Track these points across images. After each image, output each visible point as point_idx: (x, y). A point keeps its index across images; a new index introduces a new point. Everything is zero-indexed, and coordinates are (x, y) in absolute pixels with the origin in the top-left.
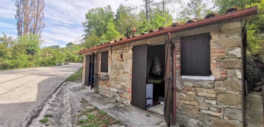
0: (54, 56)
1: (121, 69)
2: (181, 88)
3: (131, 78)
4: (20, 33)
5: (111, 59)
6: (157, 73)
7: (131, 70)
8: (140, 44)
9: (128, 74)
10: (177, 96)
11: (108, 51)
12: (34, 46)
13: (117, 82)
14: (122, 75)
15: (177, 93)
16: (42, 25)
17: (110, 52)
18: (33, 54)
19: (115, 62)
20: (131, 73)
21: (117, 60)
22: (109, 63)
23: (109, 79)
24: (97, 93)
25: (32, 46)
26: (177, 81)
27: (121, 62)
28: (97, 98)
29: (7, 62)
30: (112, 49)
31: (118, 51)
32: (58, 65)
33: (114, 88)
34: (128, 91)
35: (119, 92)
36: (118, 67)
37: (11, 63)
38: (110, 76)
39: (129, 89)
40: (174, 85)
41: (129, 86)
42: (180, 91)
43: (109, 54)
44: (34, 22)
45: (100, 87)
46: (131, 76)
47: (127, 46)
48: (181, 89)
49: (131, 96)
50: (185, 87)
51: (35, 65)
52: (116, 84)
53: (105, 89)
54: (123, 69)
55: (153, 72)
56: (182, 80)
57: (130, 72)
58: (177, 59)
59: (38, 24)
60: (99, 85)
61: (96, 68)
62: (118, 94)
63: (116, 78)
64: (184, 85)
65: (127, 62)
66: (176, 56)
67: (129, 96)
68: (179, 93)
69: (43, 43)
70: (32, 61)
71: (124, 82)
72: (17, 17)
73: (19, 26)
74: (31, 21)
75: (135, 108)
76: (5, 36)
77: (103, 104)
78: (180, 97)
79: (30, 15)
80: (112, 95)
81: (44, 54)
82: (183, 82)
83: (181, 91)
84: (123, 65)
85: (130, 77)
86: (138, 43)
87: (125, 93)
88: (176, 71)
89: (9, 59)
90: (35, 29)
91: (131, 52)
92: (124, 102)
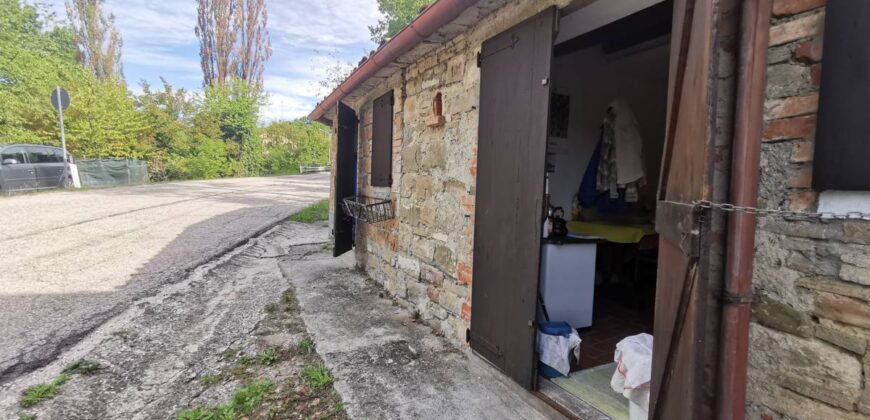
0: (302, 145)
1: (435, 167)
2: (810, 299)
3: (472, 213)
4: (208, 79)
5: (403, 124)
6: (622, 191)
7: (472, 173)
8: (517, 21)
9: (459, 195)
10: (757, 356)
11: (393, 91)
12: (240, 115)
13: (422, 231)
14: (440, 197)
15: (756, 331)
16: (263, 50)
17: (398, 93)
18: (239, 139)
19: (415, 135)
20: (474, 184)
21: (422, 129)
22: (395, 143)
23: (393, 217)
24: (361, 270)
25: (236, 116)
26: (762, 237)
27: (437, 135)
28: (347, 295)
29: (177, 163)
30: (407, 78)
31: (425, 85)
32: (304, 173)
33: (411, 254)
34: (460, 274)
35: (428, 277)
36: (424, 159)
37: (186, 165)
38: (398, 201)
39: (463, 267)
40: (736, 270)
41: (462, 250)
42: (796, 319)
43: (397, 107)
44: (243, 43)
45: (370, 249)
46: (472, 199)
47: (460, 46)
48: (804, 305)
49: (469, 304)
50: (857, 292)
51: (247, 172)
52: (416, 238)
53: (385, 257)
54: (444, 169)
55: (598, 183)
56: (823, 232)
57: (470, 181)
58: (782, 54)
59: (253, 48)
60: (369, 241)
61: (360, 172)
62: (422, 287)
63: (418, 210)
64: (846, 273)
65: (458, 131)
66: (774, 30)
67: (462, 300)
68: (777, 336)
69: (264, 104)
70: (238, 160)
71: (444, 229)
72: (200, 31)
73: (205, 59)
74: (234, 41)
75: (487, 366)
76: (168, 89)
77: (348, 327)
78: (788, 370)
79: (231, 22)
80: (404, 287)
81: (276, 139)
82: (837, 248)
83: (807, 327)
84: (444, 146)
85: (468, 206)
86: (507, 15)
87: (446, 282)
88: (764, 162)
89: (182, 154)
90: (246, 63)
91: (473, 74)
92: (445, 326)
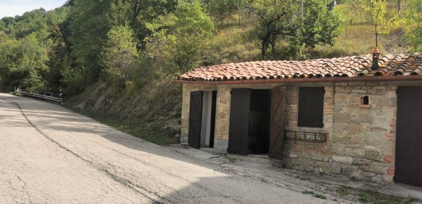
1: (364, 122)
3: (393, 138)
5: (334, 103)
7: (392, 126)
9: (383, 133)
11: (324, 88)
13: (353, 146)
14: (369, 133)
17: (328, 89)
19: (345, 109)
20: (394, 130)
21: (351, 106)
22: (325, 110)
23: (325, 141)
27: (365, 111)
30: (337, 85)
31: (353, 91)
33: (345, 155)
34: (385, 160)
35: (360, 162)
36: (354, 119)
38: (331, 134)
39: (388, 156)
41: (387, 151)
43: (328, 95)
45: (293, 155)
46: (393, 134)
47: (382, 84)
52: (348, 149)
53: (315, 158)
54: (371, 123)
57: (391, 129)
60: (292, 152)
62: (355, 167)
63: (350, 137)
65: (381, 111)
67: (387, 168)
71: (372, 144)
75: (404, 186)
84: (371, 115)
85: (390, 137)
87: (374, 163)
91: (392, 95)
92: (375, 179)
